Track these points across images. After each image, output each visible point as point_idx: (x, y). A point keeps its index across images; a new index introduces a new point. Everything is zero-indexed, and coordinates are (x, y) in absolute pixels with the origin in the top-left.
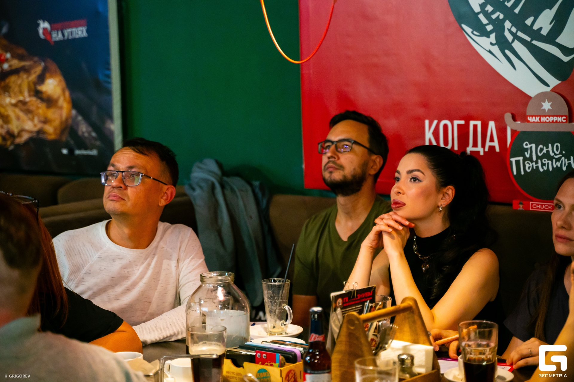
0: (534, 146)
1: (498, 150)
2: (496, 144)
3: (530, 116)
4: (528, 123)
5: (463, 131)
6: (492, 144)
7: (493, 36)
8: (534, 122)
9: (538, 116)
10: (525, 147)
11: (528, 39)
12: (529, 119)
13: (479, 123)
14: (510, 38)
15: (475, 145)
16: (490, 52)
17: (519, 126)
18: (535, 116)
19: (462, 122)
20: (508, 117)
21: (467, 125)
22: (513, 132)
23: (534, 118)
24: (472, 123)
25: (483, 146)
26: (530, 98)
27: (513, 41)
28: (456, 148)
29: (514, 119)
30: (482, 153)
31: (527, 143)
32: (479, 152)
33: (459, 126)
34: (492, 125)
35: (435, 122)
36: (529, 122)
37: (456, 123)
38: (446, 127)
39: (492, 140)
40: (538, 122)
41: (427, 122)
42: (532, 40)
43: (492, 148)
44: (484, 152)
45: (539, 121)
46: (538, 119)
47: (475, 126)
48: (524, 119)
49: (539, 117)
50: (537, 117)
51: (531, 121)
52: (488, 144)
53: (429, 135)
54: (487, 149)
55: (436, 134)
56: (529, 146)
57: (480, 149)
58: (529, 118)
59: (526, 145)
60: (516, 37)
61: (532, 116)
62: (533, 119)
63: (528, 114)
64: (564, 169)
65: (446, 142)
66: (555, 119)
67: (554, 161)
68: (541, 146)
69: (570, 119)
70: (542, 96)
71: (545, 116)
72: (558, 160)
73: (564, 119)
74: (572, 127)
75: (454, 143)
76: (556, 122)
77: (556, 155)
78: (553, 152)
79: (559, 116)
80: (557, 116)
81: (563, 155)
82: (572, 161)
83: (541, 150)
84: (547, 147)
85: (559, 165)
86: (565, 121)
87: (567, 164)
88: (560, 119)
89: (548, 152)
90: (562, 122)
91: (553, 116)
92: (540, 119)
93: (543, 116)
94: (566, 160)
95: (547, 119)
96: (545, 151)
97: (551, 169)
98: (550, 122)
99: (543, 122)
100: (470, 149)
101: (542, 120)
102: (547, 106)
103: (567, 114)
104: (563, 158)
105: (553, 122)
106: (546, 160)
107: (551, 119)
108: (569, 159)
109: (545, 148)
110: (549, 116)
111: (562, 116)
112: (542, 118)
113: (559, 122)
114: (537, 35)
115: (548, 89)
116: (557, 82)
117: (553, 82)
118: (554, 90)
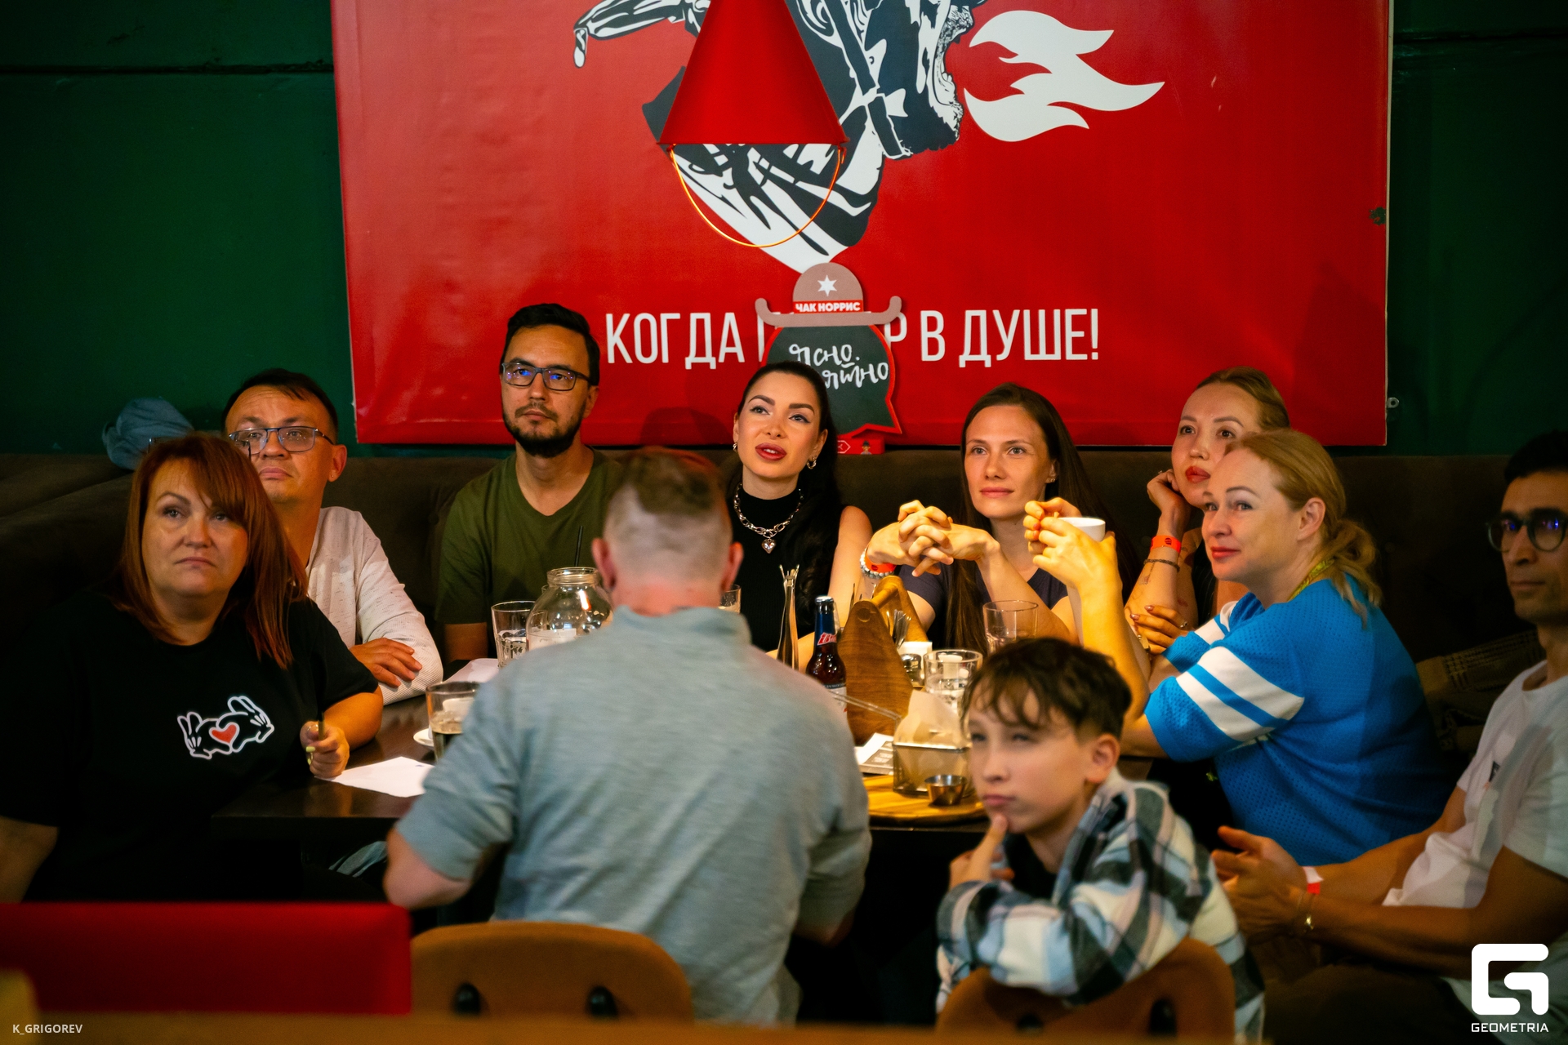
0: (807, 350)
1: (741, 359)
2: (738, 349)
3: (799, 303)
4: (796, 315)
5: (678, 332)
6: (731, 350)
7: (728, 174)
8: (806, 312)
9: (813, 302)
10: (792, 352)
11: (790, 179)
12: (798, 307)
13: (706, 317)
14: (758, 177)
15: (701, 352)
16: (723, 199)
17: (779, 319)
18: (809, 303)
19: (677, 316)
20: (761, 304)
21: (685, 320)
22: (768, 328)
23: (806, 305)
24: (694, 317)
25: (716, 353)
27: (764, 182)
28: (665, 359)
29: (771, 308)
30: (713, 366)
31: (796, 345)
32: (708, 365)
33: (669, 321)
34: (730, 318)
35: (626, 317)
36: (797, 312)
37: (665, 317)
38: (645, 324)
39: (731, 343)
40: (813, 312)
41: (609, 318)
42: (796, 182)
43: (731, 357)
44: (718, 364)
45: (815, 310)
46: (812, 307)
47: (700, 323)
48: (787, 306)
49: (815, 305)
50: (811, 305)
51: (801, 311)
52: (724, 349)
53: (613, 339)
54: (722, 359)
55: (627, 336)
56: (799, 351)
57: (709, 359)
58: (797, 305)
59: (795, 349)
60: (767, 175)
61: (803, 303)
62: (806, 308)
63: (795, 299)
64: (859, 384)
65: (646, 352)
66: (842, 306)
67: (842, 372)
68: (819, 350)
69: (866, 306)
70: (818, 272)
71: (826, 302)
72: (848, 371)
73: (857, 306)
74: (870, 318)
75: (661, 350)
76: (844, 310)
77: (844, 363)
78: (840, 358)
79: (849, 302)
80: (845, 302)
81: (857, 363)
82: (871, 372)
83: (820, 356)
84: (830, 351)
85: (850, 380)
86: (858, 309)
87: (863, 378)
88: (849, 307)
89: (831, 358)
90: (854, 311)
91: (839, 302)
92: (816, 307)
93: (822, 302)
94: (862, 370)
95: (829, 307)
96: (826, 357)
97: (836, 386)
98: (833, 311)
99: (822, 312)
100: (690, 361)
101: (820, 310)
102: (827, 286)
103: (861, 298)
104: (857, 368)
105: (838, 310)
106: (828, 372)
107: (836, 306)
108: (866, 369)
109: (826, 352)
110: (832, 302)
111: (853, 302)
112: (819, 305)
113: (849, 311)
114: (804, 173)
115: (826, 259)
116: (841, 248)
117: (835, 248)
118: (835, 260)
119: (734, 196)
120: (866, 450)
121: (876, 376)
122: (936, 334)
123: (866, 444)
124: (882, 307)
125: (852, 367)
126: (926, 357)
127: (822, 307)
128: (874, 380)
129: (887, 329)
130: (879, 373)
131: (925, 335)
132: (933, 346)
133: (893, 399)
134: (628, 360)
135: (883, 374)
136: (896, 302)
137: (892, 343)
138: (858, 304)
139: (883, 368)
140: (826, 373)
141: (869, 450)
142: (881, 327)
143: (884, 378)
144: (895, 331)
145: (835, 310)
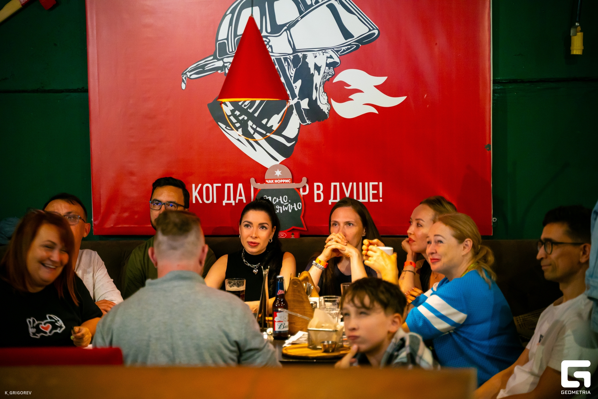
1: (245, 201)
2: (243, 198)
3: (267, 180)
4: (266, 184)
5: (220, 191)
6: (241, 198)
7: (240, 130)
8: (270, 183)
9: (272, 179)
11: (264, 132)
12: (267, 181)
13: (231, 185)
14: (252, 131)
15: (229, 199)
16: (238, 140)
17: (260, 186)
18: (271, 180)
19: (220, 185)
20: (252, 180)
21: (223, 187)
22: (255, 189)
23: (270, 180)
24: (226, 185)
25: (235, 199)
26: (266, 169)
27: (254, 133)
28: (215, 202)
29: (257, 182)
30: (234, 204)
32: (232, 203)
33: (217, 187)
34: (240, 186)
35: (200, 185)
36: (267, 183)
37: (215, 185)
38: (207, 188)
39: (241, 195)
40: (273, 183)
41: (194, 185)
42: (266, 133)
43: (241, 201)
44: (235, 203)
45: (273, 182)
46: (272, 181)
47: (229, 187)
48: (263, 181)
49: (273, 180)
50: (272, 180)
51: (268, 183)
52: (238, 198)
53: (195, 194)
54: (237, 201)
55: (200, 193)
57: (232, 201)
58: (266, 180)
60: (256, 131)
61: (269, 180)
62: (270, 181)
63: (266, 178)
64: (290, 211)
65: (208, 199)
66: (284, 181)
67: (284, 206)
68: (275, 198)
69: (293, 181)
70: (275, 168)
71: (277, 179)
72: (286, 206)
73: (289, 181)
74: (295, 186)
75: (213, 198)
76: (285, 182)
77: (284, 203)
78: (283, 201)
79: (286, 179)
80: (285, 179)
81: (289, 203)
82: (295, 206)
83: (275, 200)
84: (279, 198)
85: (287, 209)
86: (290, 182)
87: (292, 208)
88: (287, 181)
89: (279, 201)
90: (288, 183)
91: (283, 179)
92: (274, 181)
93: (276, 179)
94: (291, 206)
95: (279, 181)
96: (277, 201)
97: (281, 212)
98: (280, 183)
99: (276, 183)
100: (225, 202)
101: (275, 182)
102: (278, 173)
103: (291, 178)
104: (289, 205)
105: (282, 182)
106: (278, 206)
107: (281, 181)
108: (293, 205)
109: (277, 199)
110: (280, 179)
111: (288, 179)
112: (275, 180)
113: (287, 183)
114: (270, 130)
115: (278, 163)
116: (284, 159)
117: (281, 158)
118: (281, 163)
119: (243, 138)
120: (293, 237)
121: (297, 208)
122: (320, 192)
123: (293, 234)
124: (299, 181)
125: (288, 204)
126: (316, 201)
127: (276, 181)
128: (296, 210)
129: (301, 190)
130: (298, 207)
131: (316, 192)
132: (319, 196)
133: (303, 217)
134: (201, 202)
135: (300, 207)
136: (304, 179)
137: (303, 195)
138: (290, 180)
139: (299, 205)
140: (278, 207)
141: (294, 237)
142: (299, 189)
143: (300, 209)
144: (304, 190)
145: (281, 182)
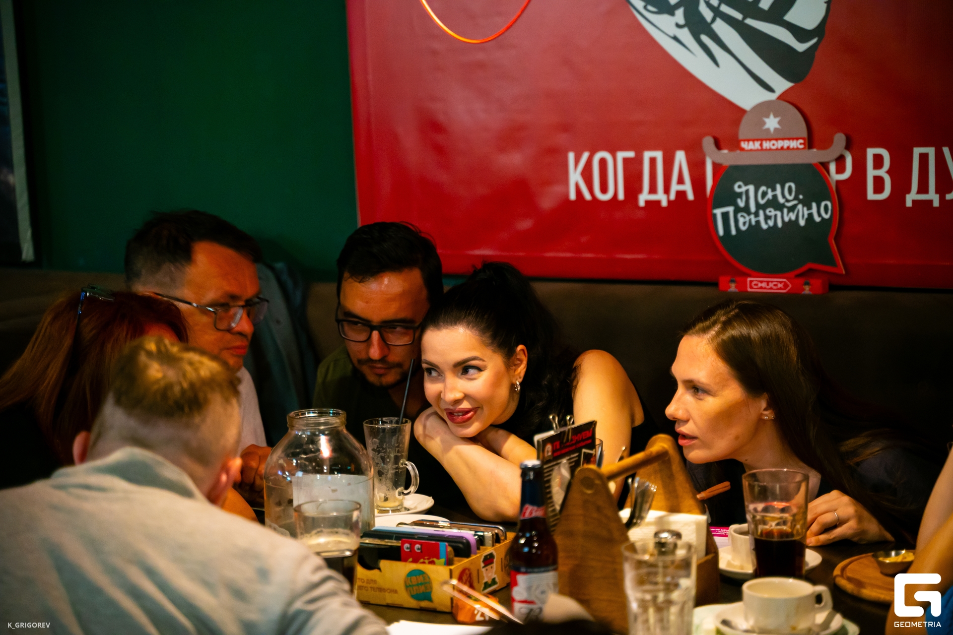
0: (751, 188)
1: (691, 196)
2: (688, 187)
3: (744, 140)
4: (742, 153)
5: (632, 171)
6: (681, 188)
7: (680, 12)
8: (751, 150)
9: (757, 140)
10: (737, 190)
11: (739, 16)
12: (744, 145)
13: (659, 155)
14: (708, 15)
15: (653, 190)
16: (676, 39)
17: (726, 157)
18: (753, 140)
19: (631, 154)
20: (708, 143)
21: (639, 160)
22: (716, 167)
23: (751, 143)
24: (647, 155)
25: (667, 190)
26: (742, 112)
27: (714, 20)
28: (621, 196)
29: (718, 145)
30: (664, 204)
31: (740, 183)
32: (658, 202)
33: (626, 161)
34: (680, 157)
35: (586, 155)
36: (742, 149)
37: (621, 155)
38: (603, 163)
39: (681, 181)
40: (757, 150)
41: (571, 156)
42: (744, 19)
43: (681, 194)
44: (669, 202)
45: (759, 148)
46: (757, 145)
47: (653, 161)
48: (735, 144)
49: (759, 142)
50: (756, 142)
51: (746, 148)
52: (675, 187)
53: (575, 176)
54: (673, 197)
55: (587, 174)
56: (744, 189)
57: (661, 197)
58: (742, 143)
59: (740, 187)
60: (718, 13)
61: (748, 141)
62: (750, 146)
63: (741, 137)
64: (802, 223)
65: (604, 190)
66: (786, 144)
67: (785, 210)
68: (763, 188)
69: (810, 143)
70: (764, 109)
71: (770, 140)
72: (792, 209)
73: (801, 144)
74: (814, 156)
75: (617, 188)
76: (788, 148)
77: (788, 201)
78: (784, 196)
79: (793, 139)
80: (789, 139)
81: (800, 201)
82: (814, 210)
83: (764, 194)
84: (774, 190)
85: (793, 217)
86: (802, 146)
87: (806, 216)
88: (794, 144)
89: (775, 197)
90: (798, 149)
91: (783, 139)
92: (761, 145)
93: (766, 140)
94: (805, 209)
95: (774, 145)
96: (770, 195)
97: (780, 224)
98: (777, 149)
99: (766, 150)
100: (644, 198)
101: (764, 147)
102: (772, 123)
103: (805, 135)
104: (800, 207)
105: (782, 148)
106: (772, 210)
107: (780, 144)
108: (810, 208)
109: (770, 190)
110: (777, 140)
111: (797, 139)
112: (764, 143)
113: (793, 149)
114: (753, 9)
115: (773, 97)
116: (788, 85)
117: (781, 84)
118: (782, 97)
119: (685, 35)
120: (807, 290)
121: (819, 215)
122: (882, 173)
123: (806, 284)
124: (826, 144)
125: (795, 206)
126: (871, 196)
127: (766, 145)
128: (817, 219)
129: (833, 167)
130: (821, 212)
131: (871, 173)
132: (879, 184)
133: (837, 239)
134: (588, 197)
135: (826, 212)
136: (840, 139)
137: (838, 182)
138: (801, 141)
139: (826, 207)
140: (770, 211)
141: (810, 290)
142: (825, 165)
143: (827, 217)
144: (841, 169)
145: (779, 147)
